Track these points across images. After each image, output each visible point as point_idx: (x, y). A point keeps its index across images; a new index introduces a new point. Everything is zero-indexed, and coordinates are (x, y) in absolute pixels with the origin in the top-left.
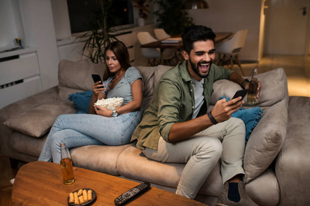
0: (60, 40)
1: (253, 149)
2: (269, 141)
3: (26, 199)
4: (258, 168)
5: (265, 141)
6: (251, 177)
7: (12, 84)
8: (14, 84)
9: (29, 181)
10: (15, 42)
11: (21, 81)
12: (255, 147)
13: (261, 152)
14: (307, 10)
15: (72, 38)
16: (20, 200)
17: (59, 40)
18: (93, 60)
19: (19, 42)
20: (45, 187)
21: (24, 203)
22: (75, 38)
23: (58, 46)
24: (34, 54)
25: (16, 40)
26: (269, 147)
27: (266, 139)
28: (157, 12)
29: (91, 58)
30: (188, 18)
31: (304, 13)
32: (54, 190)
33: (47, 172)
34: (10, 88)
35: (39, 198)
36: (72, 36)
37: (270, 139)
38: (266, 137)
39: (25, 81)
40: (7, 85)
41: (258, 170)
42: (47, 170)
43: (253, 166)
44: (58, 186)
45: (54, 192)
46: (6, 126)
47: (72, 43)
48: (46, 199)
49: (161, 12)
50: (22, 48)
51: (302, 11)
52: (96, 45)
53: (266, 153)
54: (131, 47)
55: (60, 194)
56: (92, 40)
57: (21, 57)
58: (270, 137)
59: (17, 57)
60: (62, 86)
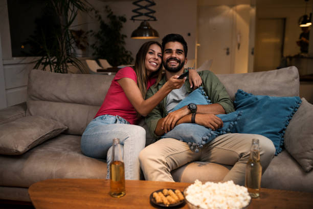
14: (230, 51)
15: (15, 59)
23: (4, 65)
28: (94, 45)
30: (127, 52)
31: (228, 53)
49: (98, 45)
51: (226, 51)
60: (33, 100)
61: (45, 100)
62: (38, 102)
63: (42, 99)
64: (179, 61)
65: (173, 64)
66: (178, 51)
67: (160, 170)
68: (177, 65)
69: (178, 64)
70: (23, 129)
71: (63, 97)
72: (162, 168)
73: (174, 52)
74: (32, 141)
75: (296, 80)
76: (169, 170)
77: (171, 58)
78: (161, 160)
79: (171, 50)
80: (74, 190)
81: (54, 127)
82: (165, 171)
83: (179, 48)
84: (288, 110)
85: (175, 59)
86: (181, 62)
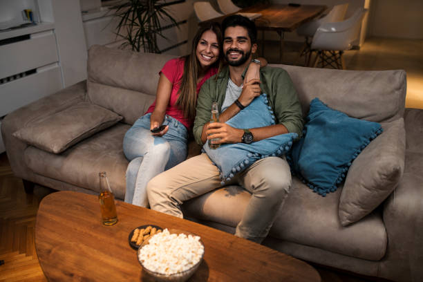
0: (86, 12)
1: (359, 184)
2: (383, 177)
3: (55, 244)
4: (361, 210)
5: (377, 176)
6: (350, 220)
7: (21, 75)
8: (24, 75)
9: (56, 218)
10: (24, 14)
11: (34, 71)
12: (362, 182)
13: (369, 189)
15: (102, 9)
16: (48, 246)
17: (84, 12)
18: (132, 43)
19: (29, 14)
20: (78, 229)
21: (54, 250)
22: (106, 8)
23: (84, 22)
24: (51, 33)
25: (25, 11)
26: (382, 184)
27: (380, 174)
29: (130, 39)
32: (91, 233)
33: (79, 207)
34: (19, 80)
35: (72, 244)
36: (103, 6)
37: (384, 175)
38: (381, 171)
39: (39, 71)
40: (15, 77)
41: (361, 212)
42: (78, 204)
43: (356, 207)
44: (96, 227)
45: (91, 235)
46: (17, 138)
47: (104, 17)
48: (81, 245)
50: (34, 24)
52: (137, 21)
53: (376, 193)
54: (184, 22)
55: (99, 238)
56: (131, 14)
57: (33, 37)
58: (385, 172)
59: (27, 37)
60: (92, 82)
61: (102, 83)
62: (96, 85)
63: (99, 81)
64: (241, 52)
65: (233, 57)
66: (240, 39)
67: (163, 204)
68: (239, 57)
69: (241, 56)
70: (64, 125)
71: (120, 82)
72: (165, 202)
73: (235, 40)
74: (70, 140)
75: (397, 92)
76: (176, 204)
77: (231, 50)
78: (165, 194)
79: (230, 38)
80: (77, 209)
81: (103, 120)
82: (170, 205)
83: (241, 35)
84: (358, 139)
85: (236, 50)
86: (245, 53)
